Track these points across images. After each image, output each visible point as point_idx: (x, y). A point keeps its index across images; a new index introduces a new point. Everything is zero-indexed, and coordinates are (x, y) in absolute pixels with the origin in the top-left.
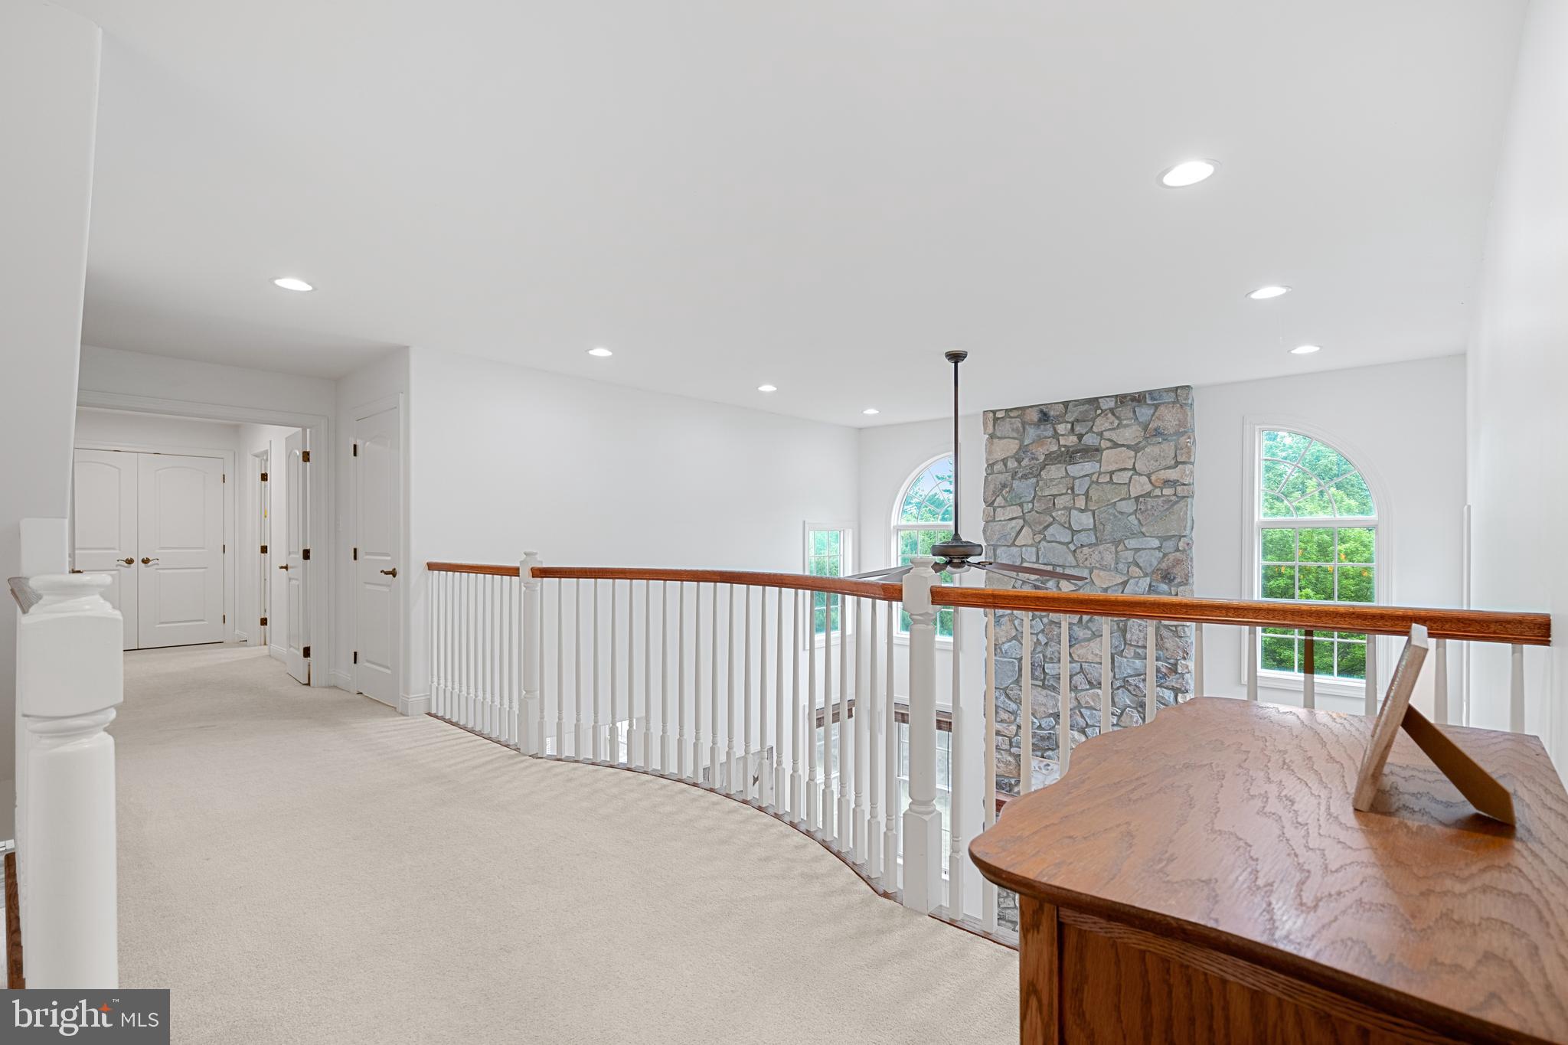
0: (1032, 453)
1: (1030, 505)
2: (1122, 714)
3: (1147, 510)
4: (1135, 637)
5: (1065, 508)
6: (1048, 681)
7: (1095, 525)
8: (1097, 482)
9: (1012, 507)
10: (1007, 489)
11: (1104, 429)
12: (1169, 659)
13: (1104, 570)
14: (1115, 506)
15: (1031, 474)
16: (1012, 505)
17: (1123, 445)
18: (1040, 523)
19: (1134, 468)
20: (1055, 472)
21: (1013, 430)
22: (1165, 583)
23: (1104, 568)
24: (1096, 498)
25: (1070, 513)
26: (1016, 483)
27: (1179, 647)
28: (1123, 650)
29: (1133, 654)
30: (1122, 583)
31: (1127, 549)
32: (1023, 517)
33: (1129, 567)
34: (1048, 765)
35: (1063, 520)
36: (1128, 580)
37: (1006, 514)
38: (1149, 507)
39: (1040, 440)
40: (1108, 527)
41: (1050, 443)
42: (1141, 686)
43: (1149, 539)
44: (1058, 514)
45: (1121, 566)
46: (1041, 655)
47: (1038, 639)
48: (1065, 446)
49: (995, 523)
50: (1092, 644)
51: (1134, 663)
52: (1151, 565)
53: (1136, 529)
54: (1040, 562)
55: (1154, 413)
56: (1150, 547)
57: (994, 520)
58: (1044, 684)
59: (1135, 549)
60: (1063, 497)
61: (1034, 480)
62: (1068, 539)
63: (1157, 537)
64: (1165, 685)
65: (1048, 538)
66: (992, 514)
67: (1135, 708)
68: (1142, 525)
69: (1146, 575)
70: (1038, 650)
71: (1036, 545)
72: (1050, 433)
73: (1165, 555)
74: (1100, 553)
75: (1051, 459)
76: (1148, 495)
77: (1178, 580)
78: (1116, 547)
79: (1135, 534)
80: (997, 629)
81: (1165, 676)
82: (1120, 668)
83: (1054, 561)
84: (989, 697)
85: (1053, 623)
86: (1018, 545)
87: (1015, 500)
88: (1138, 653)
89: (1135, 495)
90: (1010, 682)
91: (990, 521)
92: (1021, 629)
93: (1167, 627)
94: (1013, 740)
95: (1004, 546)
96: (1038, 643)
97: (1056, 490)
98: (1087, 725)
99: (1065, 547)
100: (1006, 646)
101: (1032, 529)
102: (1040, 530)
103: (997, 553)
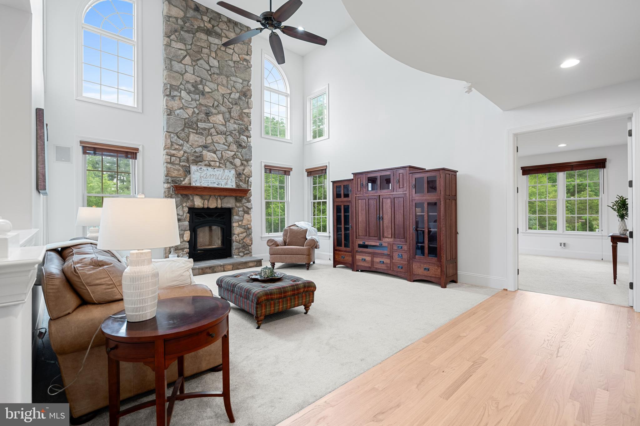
0: (191, 22)
1: (190, 46)
2: (229, 146)
3: (238, 67)
4: (235, 115)
5: (206, 54)
6: (199, 130)
7: (219, 66)
8: (220, 49)
10: (178, 33)
11: (223, 28)
12: (245, 125)
14: (227, 61)
15: (191, 32)
16: (180, 42)
18: (195, 56)
19: (234, 49)
20: (202, 36)
21: (180, 5)
22: (244, 97)
23: (223, 85)
24: (220, 55)
25: (209, 57)
26: (182, 33)
27: (248, 121)
28: (230, 120)
29: (233, 122)
30: (229, 93)
31: (231, 80)
32: (187, 51)
33: (232, 88)
34: (201, 168)
35: (207, 59)
36: (232, 93)
37: (177, 46)
39: (195, 18)
40: (225, 69)
41: (200, 22)
42: (236, 134)
43: (239, 78)
44: (204, 56)
45: (229, 86)
46: (196, 118)
47: (194, 111)
48: (206, 27)
49: (171, 48)
50: (218, 116)
51: (234, 125)
52: (240, 89)
53: (234, 73)
54: (195, 75)
55: (241, 32)
56: (239, 82)
57: (170, 46)
58: (197, 132)
59: (234, 81)
60: (206, 49)
61: (192, 35)
62: (208, 69)
63: (241, 79)
64: (244, 135)
65: (199, 65)
66: (169, 42)
67: (234, 143)
68: (236, 73)
69: (238, 92)
70: (194, 116)
71: (193, 66)
72: (200, 17)
73: (244, 86)
74: (221, 78)
75: (201, 29)
76: (238, 62)
77: (248, 97)
78: (227, 79)
79: (233, 75)
80: (173, 102)
81: (244, 131)
82: (229, 127)
83: (202, 76)
84: (168, 137)
85: (200, 104)
86: (184, 63)
87: (182, 40)
88: (235, 122)
89: (235, 60)
90: (180, 129)
91: (168, 45)
92: (186, 105)
93: (245, 113)
94: (181, 159)
95: (177, 61)
96: (194, 112)
97: (203, 45)
98: (217, 150)
99: (207, 72)
100: (177, 112)
101: (191, 58)
102: (195, 60)
103: (172, 63)
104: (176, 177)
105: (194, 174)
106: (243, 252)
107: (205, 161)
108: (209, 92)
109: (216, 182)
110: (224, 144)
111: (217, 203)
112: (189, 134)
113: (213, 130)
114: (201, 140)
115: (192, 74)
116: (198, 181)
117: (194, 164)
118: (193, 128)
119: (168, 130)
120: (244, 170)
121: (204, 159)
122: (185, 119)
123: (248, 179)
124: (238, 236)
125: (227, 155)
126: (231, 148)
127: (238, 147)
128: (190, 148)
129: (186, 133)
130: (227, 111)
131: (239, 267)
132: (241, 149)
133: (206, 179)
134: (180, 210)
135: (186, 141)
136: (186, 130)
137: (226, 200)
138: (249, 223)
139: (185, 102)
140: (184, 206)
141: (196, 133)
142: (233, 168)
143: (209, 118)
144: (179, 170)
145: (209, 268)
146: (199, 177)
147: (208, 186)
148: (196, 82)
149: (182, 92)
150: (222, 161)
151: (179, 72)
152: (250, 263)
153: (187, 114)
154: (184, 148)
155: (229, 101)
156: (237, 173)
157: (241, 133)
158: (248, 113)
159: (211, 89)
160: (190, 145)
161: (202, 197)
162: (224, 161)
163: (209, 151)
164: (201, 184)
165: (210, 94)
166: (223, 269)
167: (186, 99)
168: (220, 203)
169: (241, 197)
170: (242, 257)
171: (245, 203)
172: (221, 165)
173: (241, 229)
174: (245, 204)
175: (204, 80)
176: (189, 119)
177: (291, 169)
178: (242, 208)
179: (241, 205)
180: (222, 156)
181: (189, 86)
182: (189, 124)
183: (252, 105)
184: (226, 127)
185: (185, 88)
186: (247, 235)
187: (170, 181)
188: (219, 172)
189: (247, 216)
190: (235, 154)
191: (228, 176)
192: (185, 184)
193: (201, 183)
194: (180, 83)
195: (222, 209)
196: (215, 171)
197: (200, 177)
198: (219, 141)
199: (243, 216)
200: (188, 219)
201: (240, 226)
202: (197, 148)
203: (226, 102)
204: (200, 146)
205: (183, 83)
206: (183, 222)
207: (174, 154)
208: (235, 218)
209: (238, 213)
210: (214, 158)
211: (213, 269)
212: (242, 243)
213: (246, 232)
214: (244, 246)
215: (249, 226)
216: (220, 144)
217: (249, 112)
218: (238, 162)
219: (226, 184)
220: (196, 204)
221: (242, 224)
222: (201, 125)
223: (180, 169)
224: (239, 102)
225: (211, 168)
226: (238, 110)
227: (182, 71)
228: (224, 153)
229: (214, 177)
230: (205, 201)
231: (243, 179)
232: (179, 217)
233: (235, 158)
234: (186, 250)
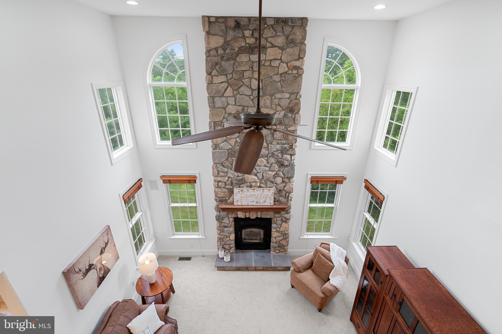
0: (232, 46)
1: (231, 76)
2: (271, 166)
3: (285, 80)
4: (278, 136)
5: (248, 78)
8: (264, 65)
10: (219, 66)
11: (268, 36)
12: (290, 143)
13: (266, 108)
14: (271, 78)
15: (232, 58)
16: (221, 75)
17: (276, 46)
18: (236, 85)
19: (281, 59)
20: (244, 58)
21: (220, 30)
22: (291, 113)
24: (263, 73)
25: (251, 81)
26: (223, 63)
27: (294, 139)
28: (273, 141)
29: (276, 143)
32: (227, 82)
33: (276, 107)
34: (242, 190)
35: (248, 84)
36: (275, 113)
37: (219, 80)
38: (287, 79)
39: (235, 39)
40: (269, 88)
41: (242, 41)
42: (279, 155)
43: (286, 94)
44: (246, 81)
45: (273, 106)
46: (238, 147)
47: (236, 140)
48: (248, 44)
49: (213, 85)
51: (277, 146)
52: (286, 105)
53: (280, 89)
54: (237, 105)
55: (292, 30)
56: (285, 97)
57: (212, 83)
59: (279, 98)
60: (247, 72)
61: (233, 62)
62: (250, 94)
63: (288, 93)
64: (287, 153)
65: (240, 93)
66: (211, 79)
67: (276, 163)
68: (283, 87)
69: (283, 110)
71: (234, 96)
72: (241, 35)
73: (291, 101)
74: (265, 100)
75: (242, 50)
76: (286, 73)
77: (296, 112)
78: (271, 98)
79: (280, 91)
81: (288, 150)
82: (271, 149)
83: (244, 104)
84: (214, 167)
86: (226, 96)
87: (223, 72)
88: (278, 142)
89: (281, 73)
90: (224, 160)
91: (210, 83)
92: (228, 137)
93: (290, 131)
94: (226, 183)
95: (219, 97)
96: (236, 142)
97: (244, 69)
98: (258, 172)
99: (248, 97)
100: (222, 145)
101: (232, 88)
102: (236, 90)
103: (215, 100)
104: (223, 197)
105: (236, 195)
106: (280, 250)
107: (247, 182)
109: (256, 201)
110: (265, 166)
111: (257, 214)
112: (233, 162)
115: (233, 105)
116: (239, 201)
117: (238, 187)
119: (214, 163)
120: (285, 186)
122: (228, 150)
123: (289, 195)
124: (275, 238)
125: (267, 175)
126: (272, 168)
127: (279, 167)
128: (234, 173)
129: (230, 162)
130: (270, 133)
131: (269, 269)
132: (283, 168)
133: (247, 199)
134: (226, 220)
135: (230, 168)
136: (230, 159)
137: (265, 213)
138: (286, 230)
140: (230, 217)
142: (274, 187)
144: (224, 192)
145: (243, 267)
148: (237, 112)
150: (263, 182)
151: (221, 107)
153: (230, 145)
154: (229, 174)
156: (278, 190)
157: (283, 153)
158: (293, 131)
161: (244, 212)
162: (265, 180)
168: (260, 215)
170: (277, 253)
171: (284, 214)
172: (262, 185)
173: (278, 233)
175: (245, 108)
176: (232, 149)
177: (345, 179)
178: (281, 218)
179: (279, 215)
180: (263, 176)
182: (231, 154)
183: (300, 120)
184: (268, 150)
186: (284, 238)
187: (218, 201)
188: (258, 192)
189: (284, 225)
190: (276, 174)
191: (267, 195)
192: (230, 202)
193: (241, 202)
194: (223, 117)
195: (262, 218)
196: (255, 192)
197: (241, 198)
198: (260, 164)
199: (281, 225)
200: (233, 226)
201: (277, 231)
205: (225, 116)
206: (230, 228)
207: (220, 180)
208: (274, 225)
209: (277, 222)
210: (255, 180)
211: (247, 268)
212: (279, 244)
213: (284, 236)
214: (280, 246)
215: (286, 232)
216: (261, 166)
217: (295, 129)
218: (279, 180)
219: (265, 202)
220: (239, 216)
221: (279, 230)
224: (284, 120)
225: (252, 189)
226: (282, 129)
227: (224, 105)
228: (265, 174)
229: (254, 197)
230: (247, 213)
231: (283, 195)
232: (226, 225)
233: (276, 177)
234: (231, 246)
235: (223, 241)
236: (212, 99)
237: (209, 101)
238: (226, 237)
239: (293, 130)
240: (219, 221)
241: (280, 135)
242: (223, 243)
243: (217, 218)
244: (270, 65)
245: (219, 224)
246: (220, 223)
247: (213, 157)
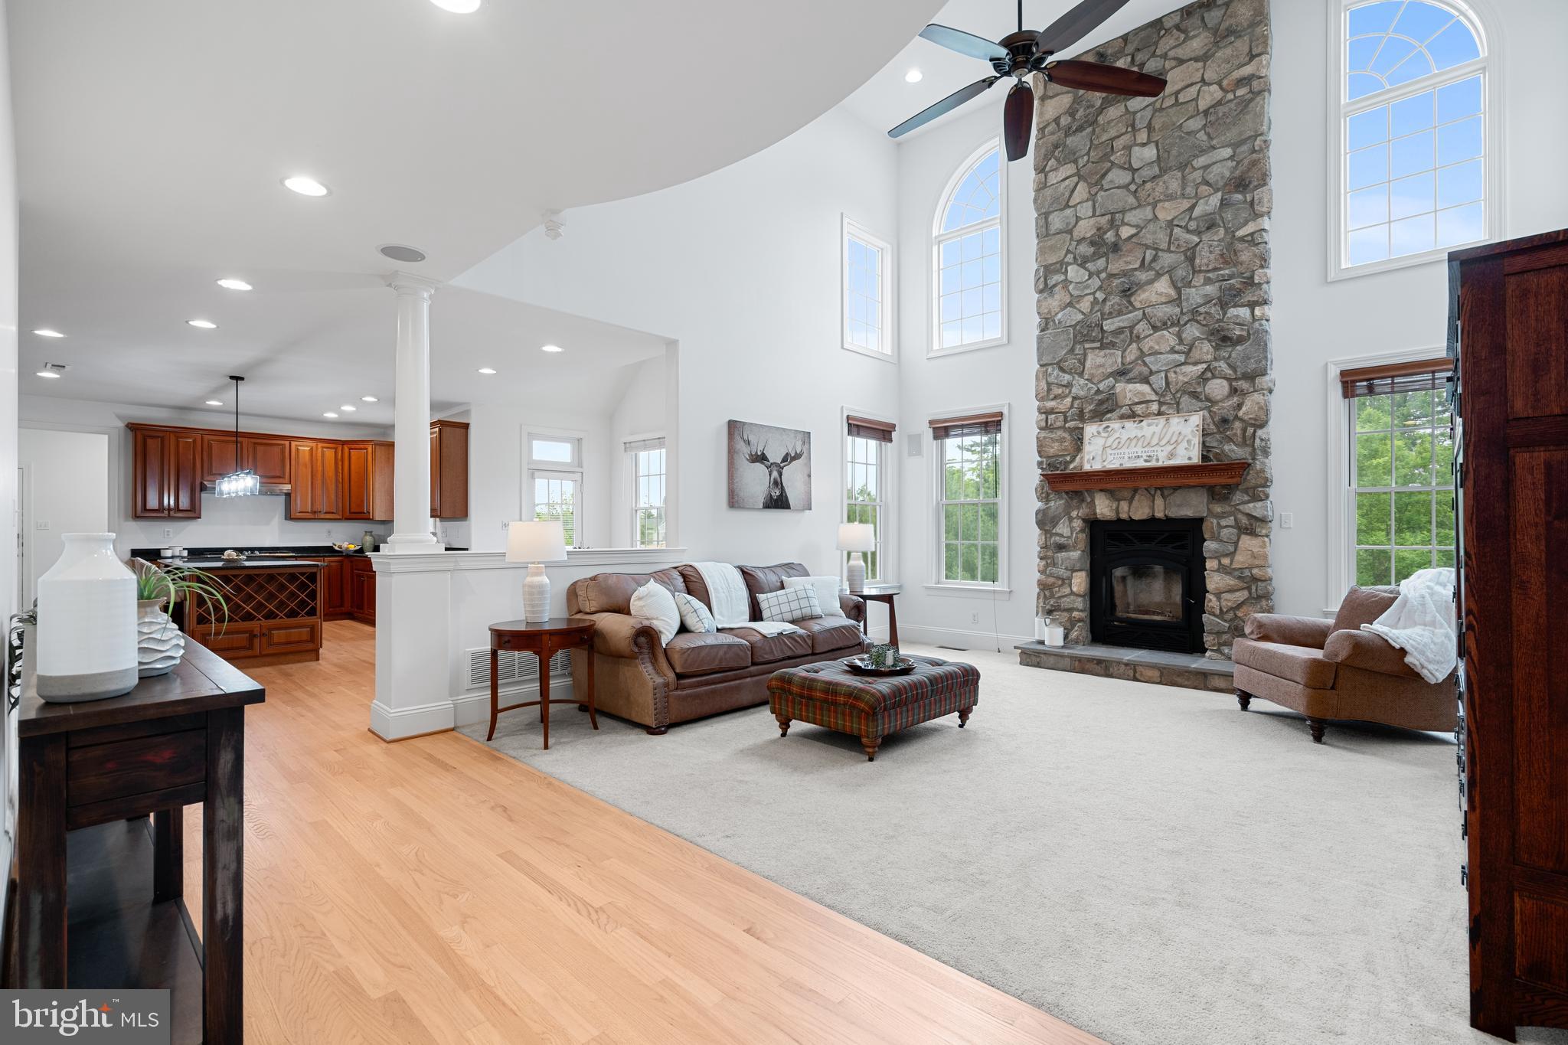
0: (1088, 101)
1: (1086, 158)
2: (1190, 350)
3: (1217, 120)
4: (1205, 261)
5: (1124, 148)
6: (1107, 338)
7: (1158, 156)
8: (1161, 109)
9: (1066, 166)
10: (1060, 149)
11: (1168, 49)
12: (1244, 273)
13: (1168, 201)
14: (1181, 127)
15: (1087, 124)
16: (1065, 164)
17: (1189, 60)
18: (1096, 173)
19: (1202, 80)
20: (1113, 113)
22: (1239, 192)
23: (1170, 198)
24: (1160, 126)
25: (1130, 153)
26: (1069, 141)
27: (1256, 255)
28: (1192, 279)
29: (1202, 281)
30: (1189, 209)
31: (1195, 170)
32: (1078, 174)
33: (1197, 189)
34: (1108, 427)
35: (1124, 160)
36: (1197, 202)
37: (1060, 175)
38: (1221, 116)
40: (1174, 152)
42: (1212, 312)
43: (1221, 150)
44: (1118, 157)
45: (1189, 190)
46: (1099, 313)
47: (1095, 298)
49: (1047, 189)
50: (1156, 284)
51: (1205, 290)
52: (1224, 177)
53: (1205, 145)
54: (1097, 214)
55: (1226, 13)
56: (1222, 158)
57: (1045, 186)
58: (1101, 345)
59: (1205, 167)
60: (1122, 137)
61: (1090, 129)
62: (1128, 181)
63: (1229, 146)
64: (1239, 303)
65: (1106, 187)
66: (1044, 180)
67: (1206, 339)
68: (1212, 138)
69: (1217, 190)
70: (1096, 309)
71: (1092, 198)
73: (1239, 162)
74: (1164, 182)
75: (1109, 100)
76: (1219, 103)
77: (1255, 183)
78: (1183, 172)
79: (1204, 150)
80: (1050, 301)
81: (1239, 293)
82: (1187, 299)
83: (1111, 208)
84: (1041, 376)
85: (1111, 276)
86: (1073, 204)
87: (1069, 157)
88: (1209, 278)
89: (1205, 108)
90: (1065, 352)
91: (1041, 188)
92: (1076, 293)
93: (1242, 239)
94: (1067, 415)
95: (1056, 210)
96: (1095, 301)
97: (1113, 133)
98: (1151, 373)
99: (1125, 190)
100: (1060, 316)
101: (1088, 184)
102: (1096, 182)
103: (1049, 220)
104: (1058, 456)
105: (1089, 443)
107: (1122, 407)
108: (1132, 236)
110: (1173, 351)
111: (1154, 506)
112: (1085, 355)
113: (1142, 328)
114: (1110, 361)
115: (1090, 217)
116: (1098, 458)
117: (1096, 420)
118: (1092, 339)
119: (1041, 362)
120: (1240, 406)
121: (1120, 404)
122: (1074, 326)
123: (1255, 432)
124: (1219, 599)
125: (1181, 378)
126: (1195, 354)
127: (1217, 348)
128: (1087, 384)
129: (1078, 356)
130: (1183, 258)
131: (1179, 680)
132: (1230, 349)
133: (1119, 451)
134: (1064, 526)
135: (1076, 374)
136: (1078, 350)
137: (1178, 497)
138: (1257, 562)
139: (1074, 288)
140: (1075, 516)
141: (1102, 348)
142: (1201, 409)
143: (1132, 299)
144: (1062, 440)
145: (1095, 662)
146: (1102, 449)
147: (1121, 468)
148: (1099, 229)
149: (1069, 268)
150: (1169, 398)
151: (1061, 230)
152: (1216, 677)
153: (1080, 311)
154: (1074, 390)
155: (1188, 231)
156: (1217, 419)
157: (1226, 304)
158: (1252, 234)
159: (1136, 226)
160: (1087, 380)
161: (1111, 494)
162: (1174, 395)
163: (1130, 381)
164: (1105, 464)
165: (1133, 240)
166: (1132, 675)
167: (1078, 281)
168: (1162, 508)
169: (1227, 486)
171: (1243, 503)
172: (1163, 408)
173: (1227, 578)
174: (1241, 507)
175: (1117, 215)
176: (1083, 322)
178: (1232, 518)
179: (1228, 509)
180: (1167, 383)
181: (1085, 249)
182: (1083, 333)
183: (1270, 201)
184: (1179, 305)
185: (1075, 258)
186: (1250, 597)
187: (1044, 467)
188: (1153, 428)
189: (1248, 542)
190: (1208, 369)
191: (1180, 433)
192: (1075, 468)
193: (1104, 461)
194: (1065, 251)
195: (1169, 521)
196: (1142, 428)
197: (1105, 448)
198: (1157, 347)
199: (1236, 544)
200: (1085, 544)
201: (1222, 569)
202: (1101, 381)
203: (1177, 239)
204: (1111, 375)
205: (1071, 248)
206: (1073, 551)
207: (1053, 409)
208: (1209, 546)
209: (1219, 533)
210: (1143, 394)
211: (1107, 668)
212: (1233, 620)
213: (1249, 589)
214: (1237, 629)
215: (1255, 571)
216: (1161, 353)
217: (1258, 229)
218: (1218, 388)
219: (1171, 455)
220: (1098, 511)
221: (1231, 563)
222: (1109, 325)
223: (1064, 438)
224: (1223, 215)
225: (1134, 421)
226: (1219, 240)
227: (1068, 224)
228: (1173, 375)
229: (1140, 443)
230: (1122, 503)
231: (1235, 434)
232: (1062, 540)
233: (1208, 379)
234: (1075, 614)
235: (1052, 596)
236: (1044, 216)
237: (1037, 223)
238: (1060, 582)
239: (1252, 231)
240: (1045, 530)
241: (1212, 257)
242: (1052, 603)
243: (1040, 516)
244: (1177, 103)
245: (1043, 537)
246: (1048, 536)
247: (1038, 349)
